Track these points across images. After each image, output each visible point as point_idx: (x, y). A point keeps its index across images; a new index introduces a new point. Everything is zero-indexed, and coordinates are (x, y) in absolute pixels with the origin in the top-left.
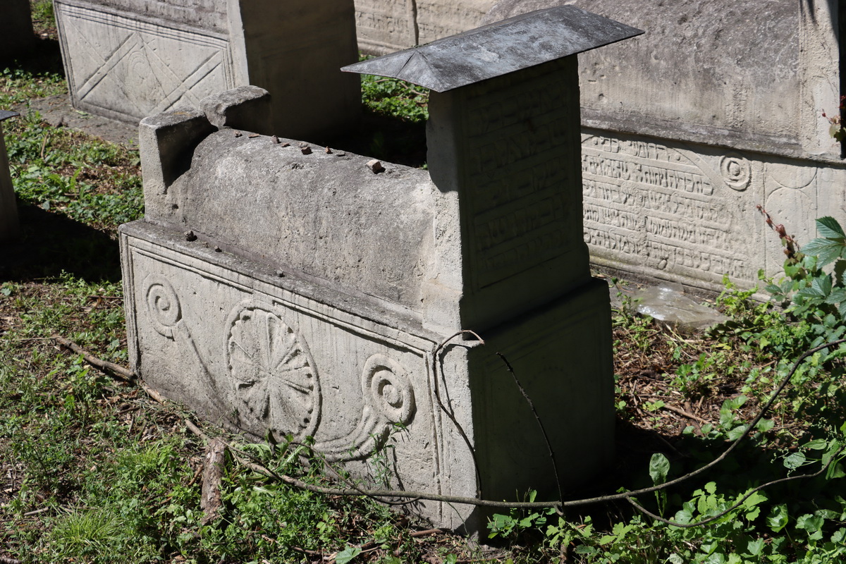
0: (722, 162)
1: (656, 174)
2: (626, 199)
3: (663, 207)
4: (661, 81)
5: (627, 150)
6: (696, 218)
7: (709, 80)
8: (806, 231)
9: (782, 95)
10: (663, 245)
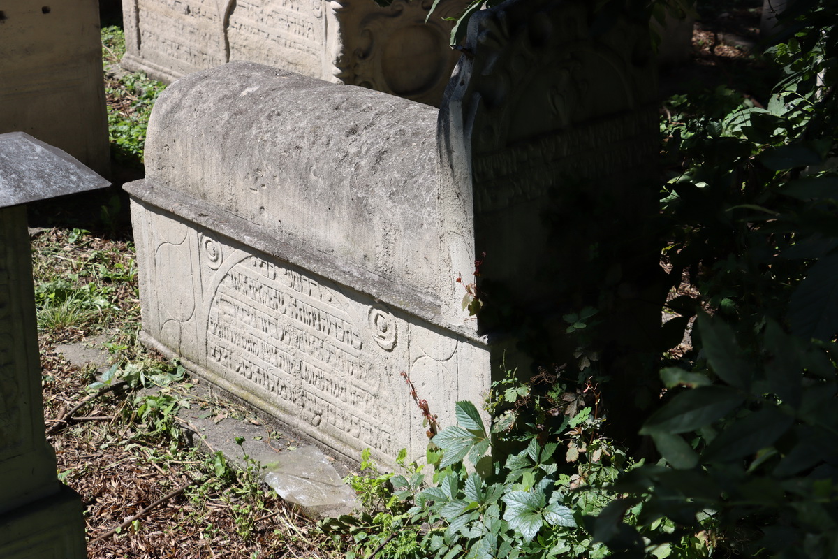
0: (370, 313)
1: (310, 313)
2: (283, 335)
3: (316, 353)
4: (317, 203)
5: (283, 279)
6: (347, 374)
7: (361, 212)
8: (448, 413)
9: (428, 245)
10: (317, 398)
